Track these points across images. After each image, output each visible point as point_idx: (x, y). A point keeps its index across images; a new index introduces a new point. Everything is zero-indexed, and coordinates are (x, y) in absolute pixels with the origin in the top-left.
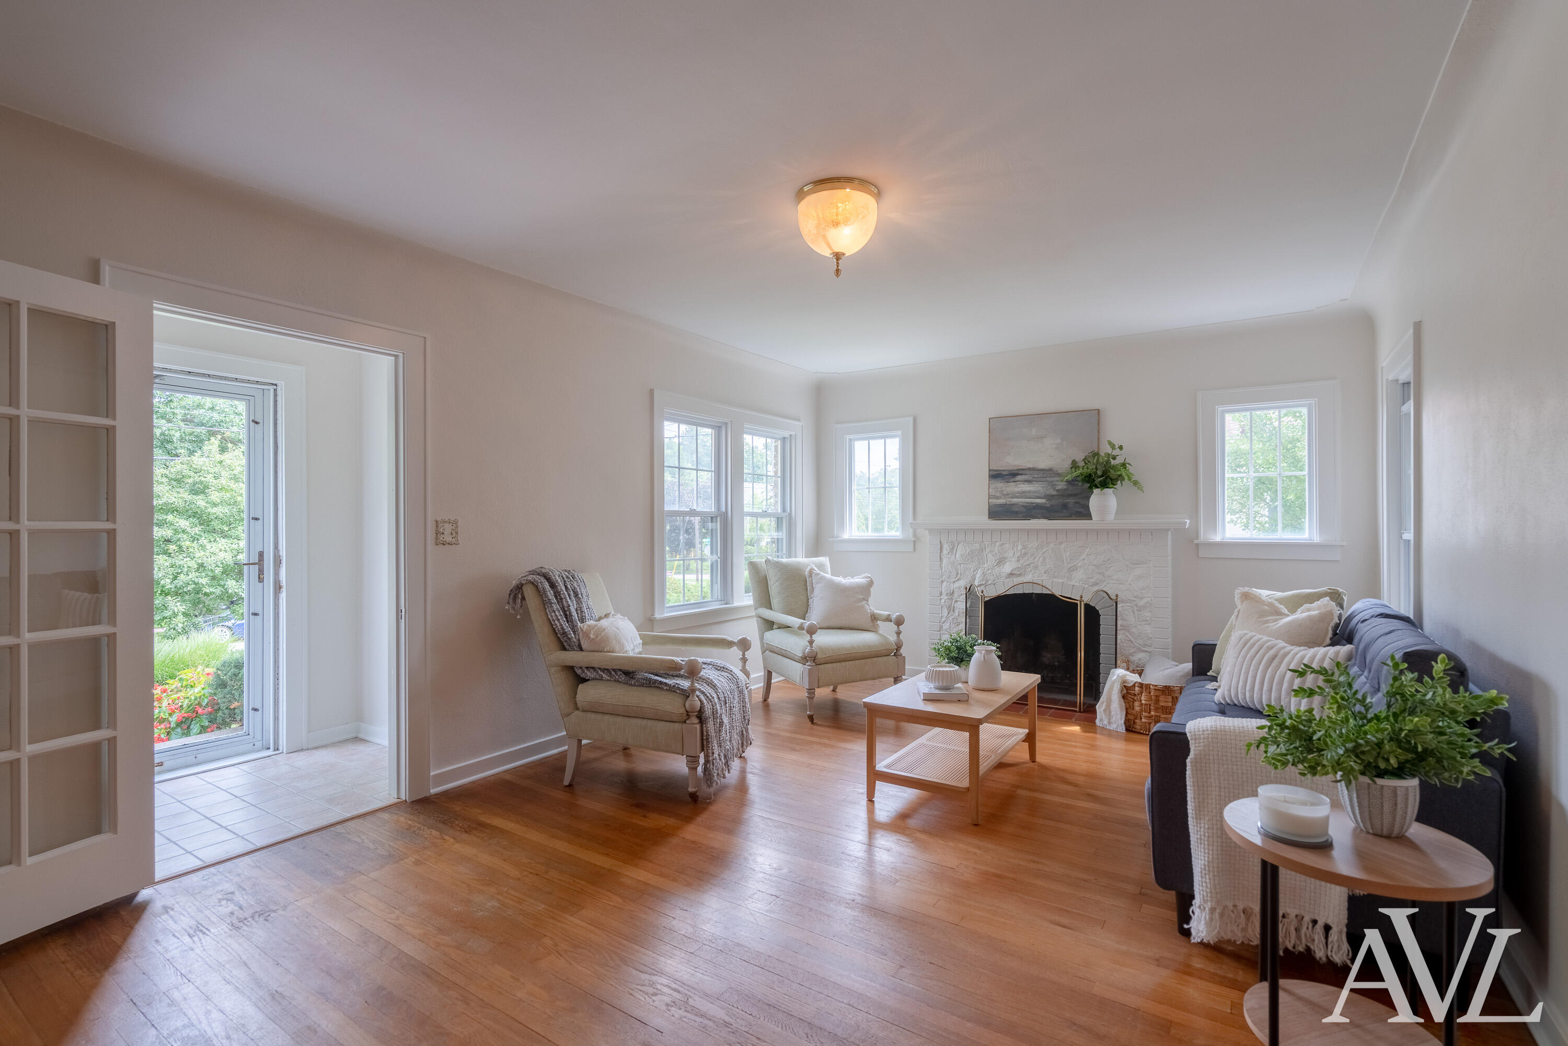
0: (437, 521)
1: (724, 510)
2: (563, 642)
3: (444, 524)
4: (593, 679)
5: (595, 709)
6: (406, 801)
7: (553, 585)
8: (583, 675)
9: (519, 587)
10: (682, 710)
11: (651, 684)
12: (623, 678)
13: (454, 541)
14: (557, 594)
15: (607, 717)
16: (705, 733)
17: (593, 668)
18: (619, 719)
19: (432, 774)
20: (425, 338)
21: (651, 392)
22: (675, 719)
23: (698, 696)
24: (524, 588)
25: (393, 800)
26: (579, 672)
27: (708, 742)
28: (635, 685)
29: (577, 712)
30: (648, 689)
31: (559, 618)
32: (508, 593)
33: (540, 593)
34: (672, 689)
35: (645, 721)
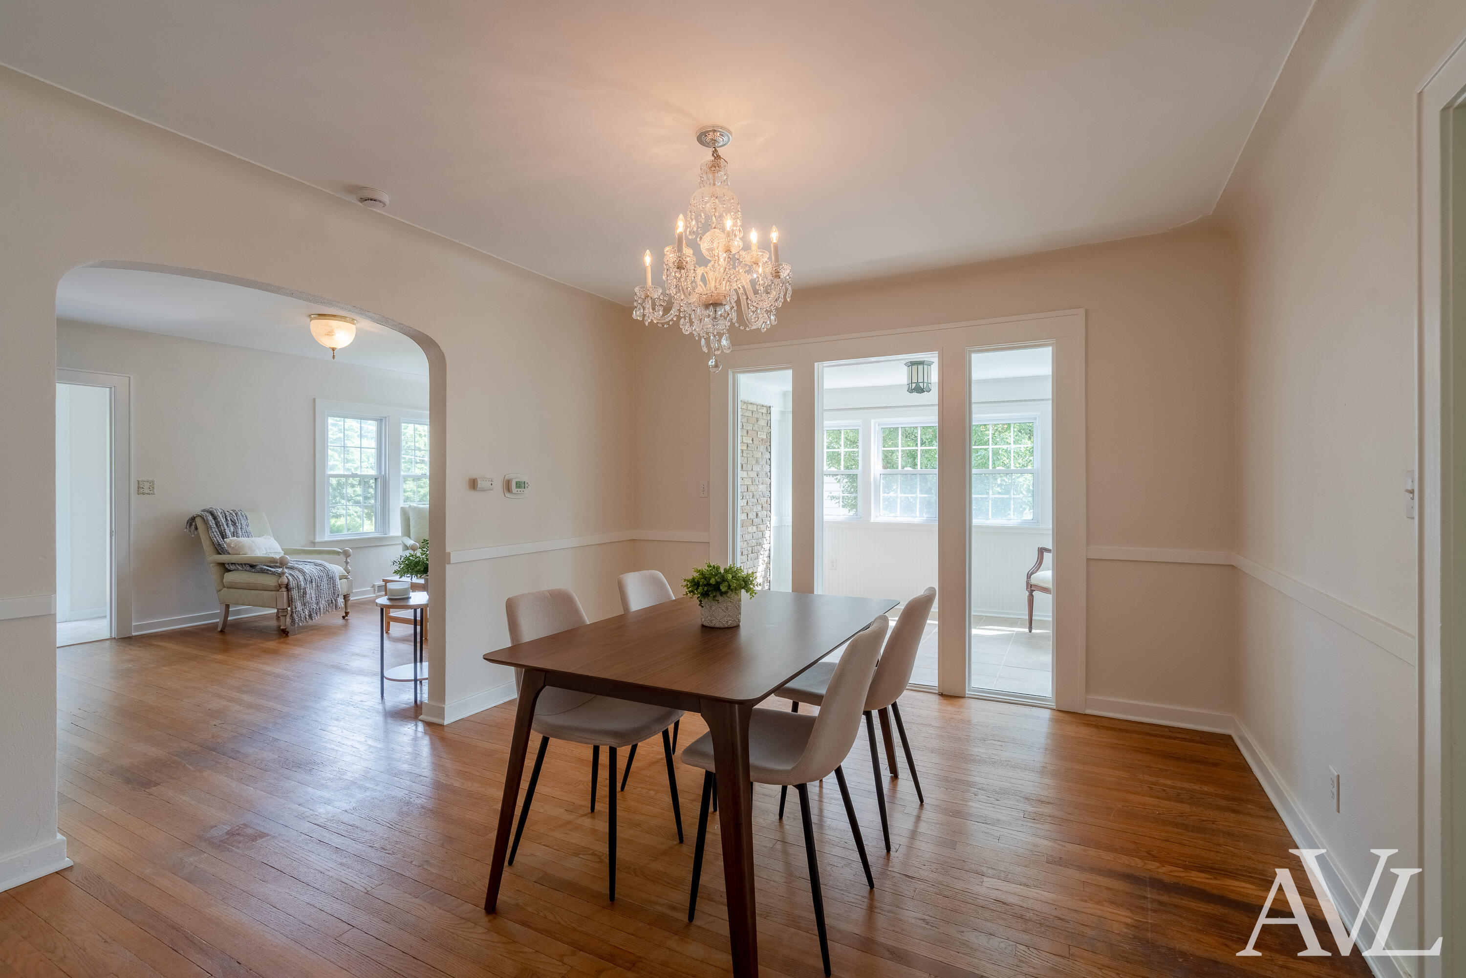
0: (138, 481)
1: (383, 473)
2: (219, 549)
3: (145, 483)
4: (234, 570)
5: (232, 586)
6: (115, 638)
7: (215, 518)
8: (229, 568)
9: (193, 519)
10: (277, 584)
11: (263, 571)
12: (248, 568)
13: (151, 492)
14: (217, 524)
15: (240, 591)
16: (290, 596)
17: (234, 564)
18: (246, 591)
19: (133, 624)
20: (129, 377)
21: (314, 400)
22: (273, 589)
23: (287, 577)
24: (196, 519)
25: (108, 636)
26: (227, 566)
27: (292, 601)
28: (255, 572)
29: (224, 589)
30: (261, 574)
31: (216, 536)
32: (186, 522)
33: (206, 522)
34: (273, 573)
35: (258, 592)
